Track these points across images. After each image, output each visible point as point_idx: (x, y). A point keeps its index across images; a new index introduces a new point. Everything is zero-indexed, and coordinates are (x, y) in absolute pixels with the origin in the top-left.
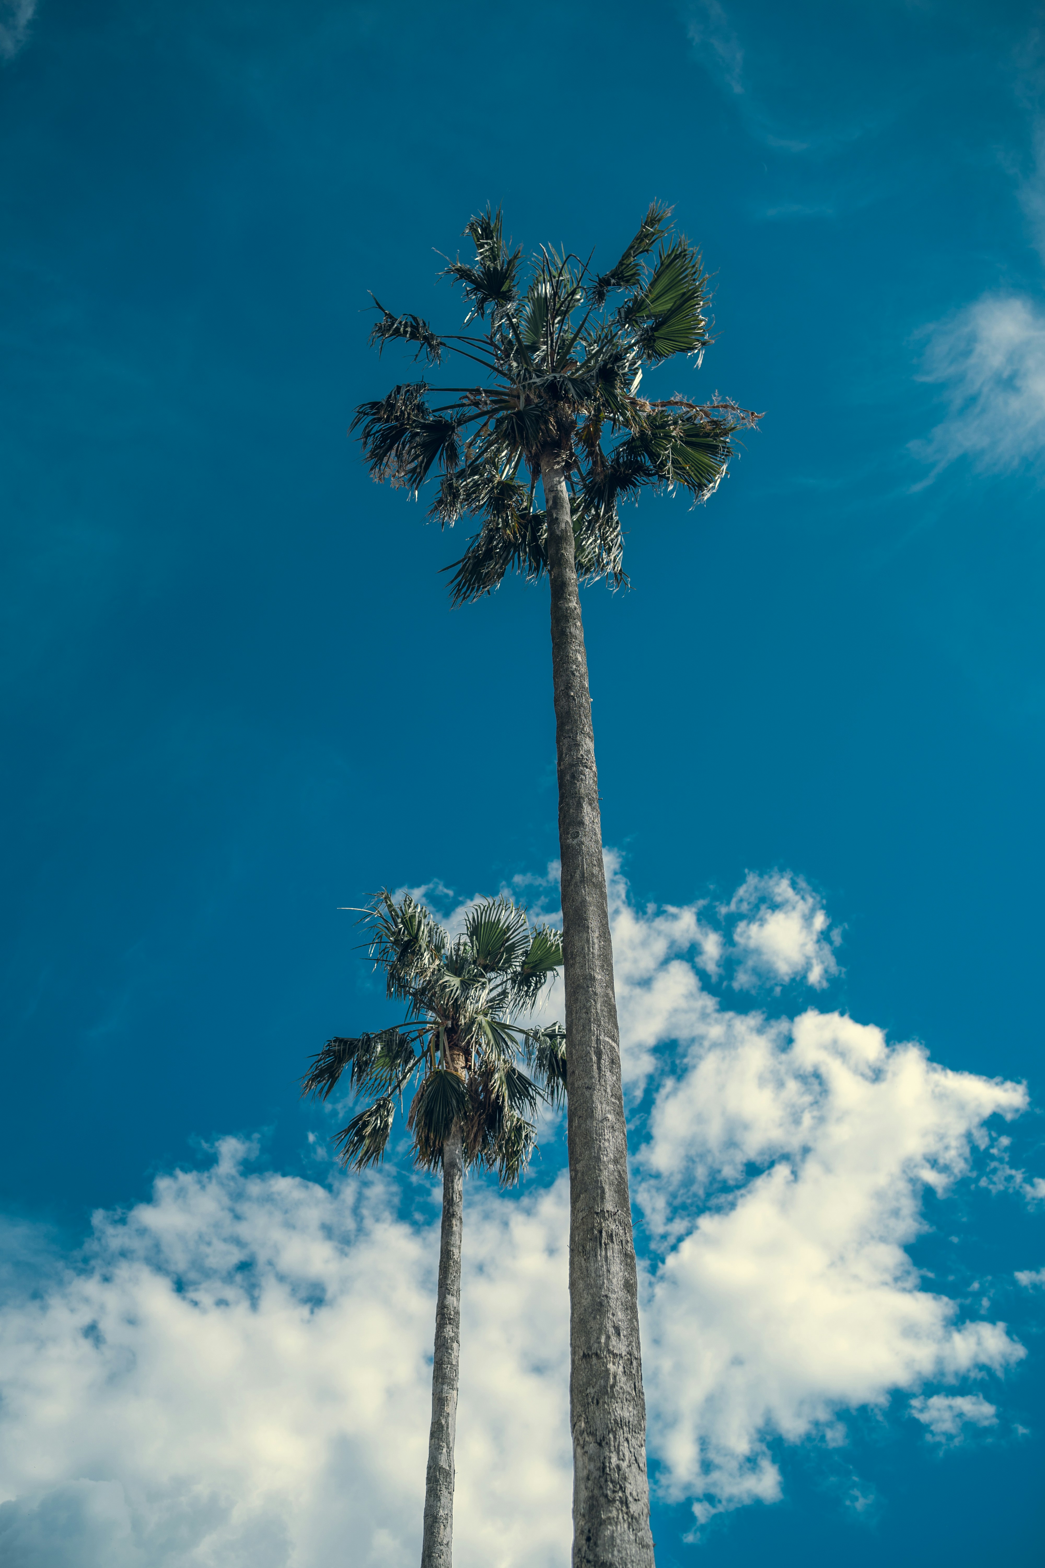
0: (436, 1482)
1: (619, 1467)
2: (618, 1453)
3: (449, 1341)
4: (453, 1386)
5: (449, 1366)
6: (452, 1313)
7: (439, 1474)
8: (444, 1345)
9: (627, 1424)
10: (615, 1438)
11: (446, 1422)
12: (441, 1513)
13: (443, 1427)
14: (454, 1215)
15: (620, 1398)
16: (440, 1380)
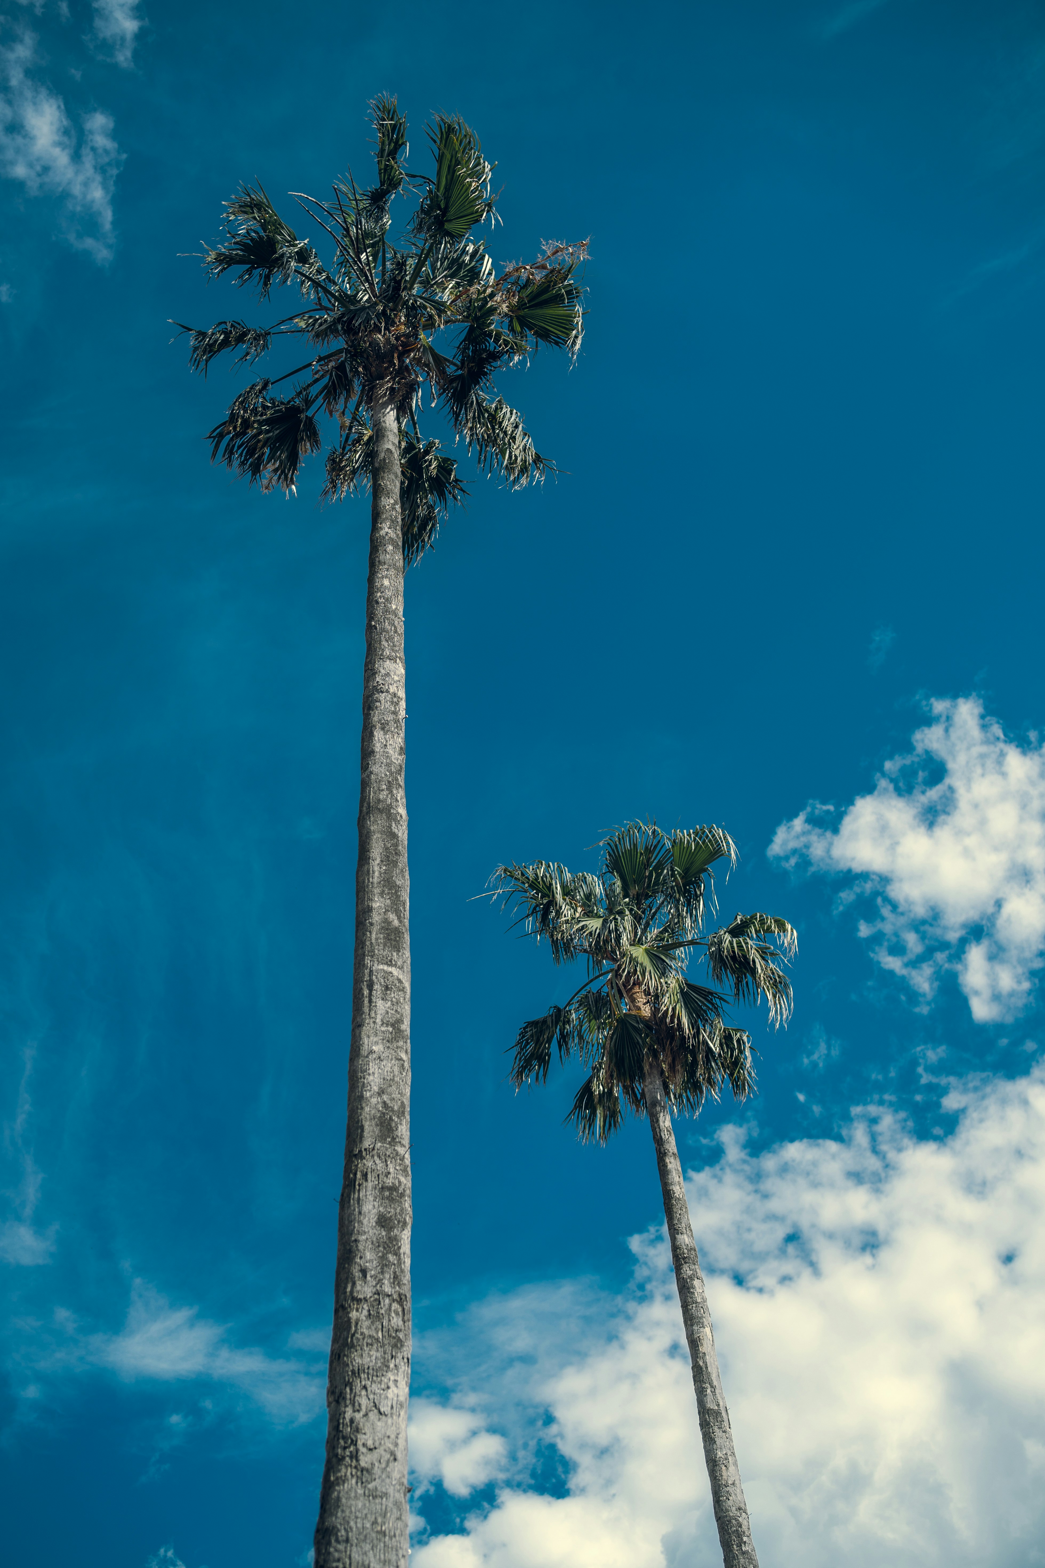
0: (707, 1426)
1: (352, 1421)
2: (354, 1405)
3: (688, 1280)
4: (703, 1324)
5: (694, 1305)
6: (686, 1251)
7: (709, 1417)
8: (684, 1286)
9: (366, 1371)
10: (351, 1390)
11: (704, 1362)
12: (719, 1454)
13: (701, 1368)
14: (665, 1153)
15: (359, 1345)
16: (689, 1322)
